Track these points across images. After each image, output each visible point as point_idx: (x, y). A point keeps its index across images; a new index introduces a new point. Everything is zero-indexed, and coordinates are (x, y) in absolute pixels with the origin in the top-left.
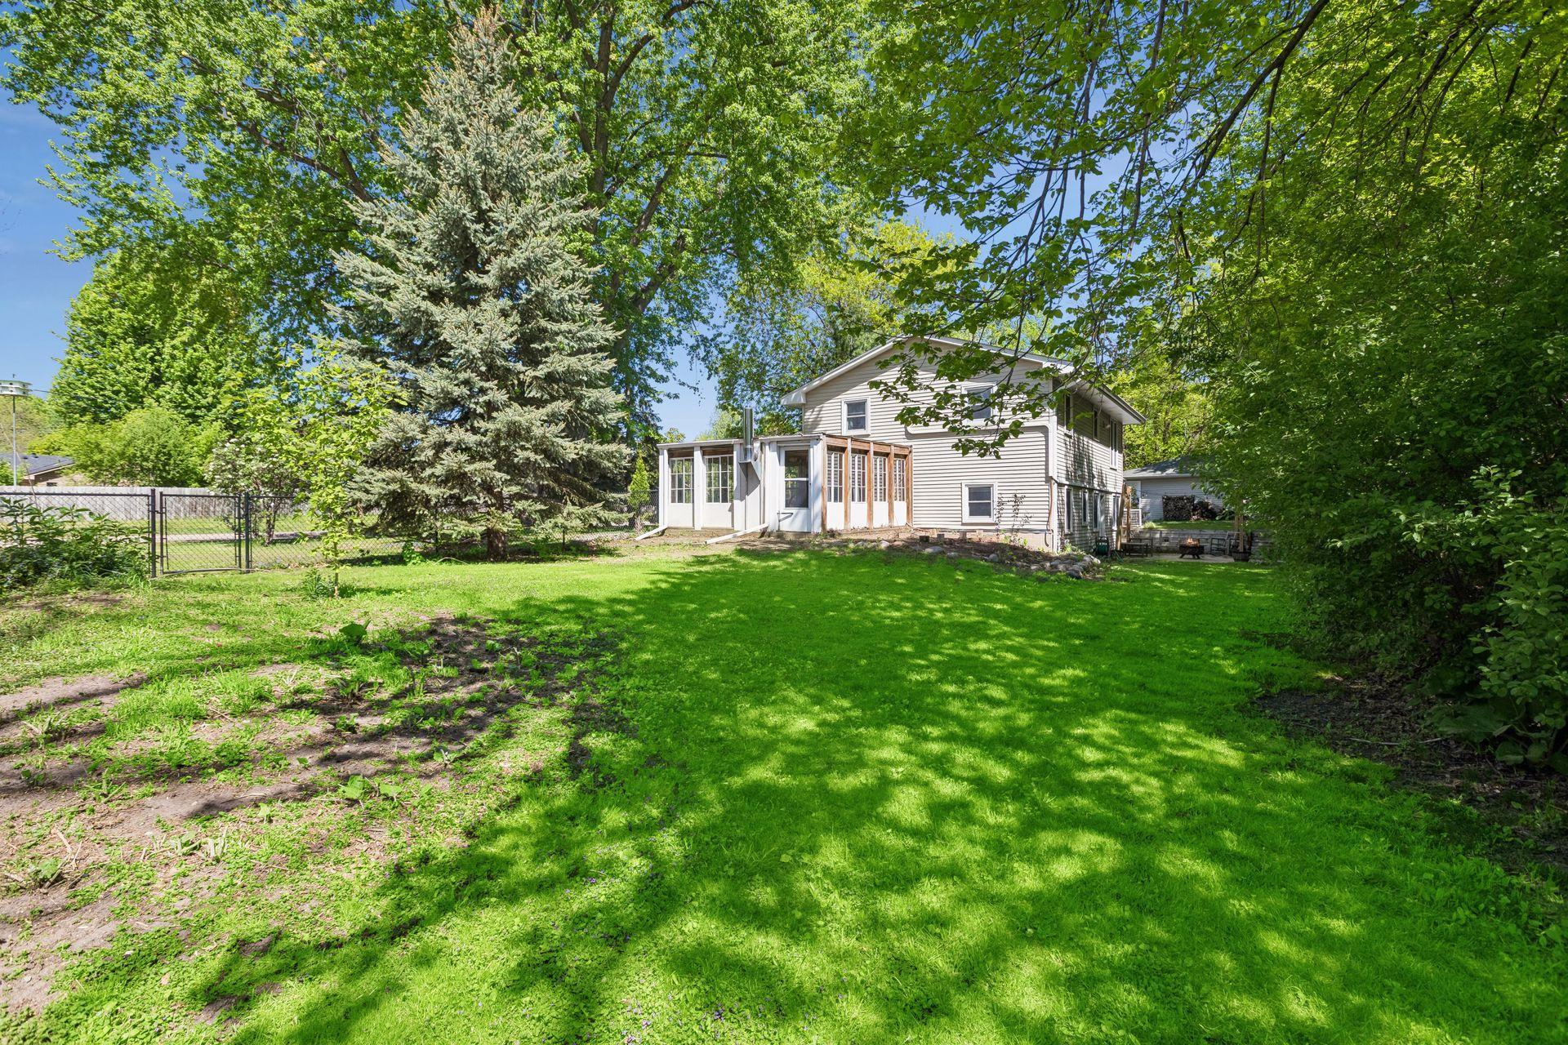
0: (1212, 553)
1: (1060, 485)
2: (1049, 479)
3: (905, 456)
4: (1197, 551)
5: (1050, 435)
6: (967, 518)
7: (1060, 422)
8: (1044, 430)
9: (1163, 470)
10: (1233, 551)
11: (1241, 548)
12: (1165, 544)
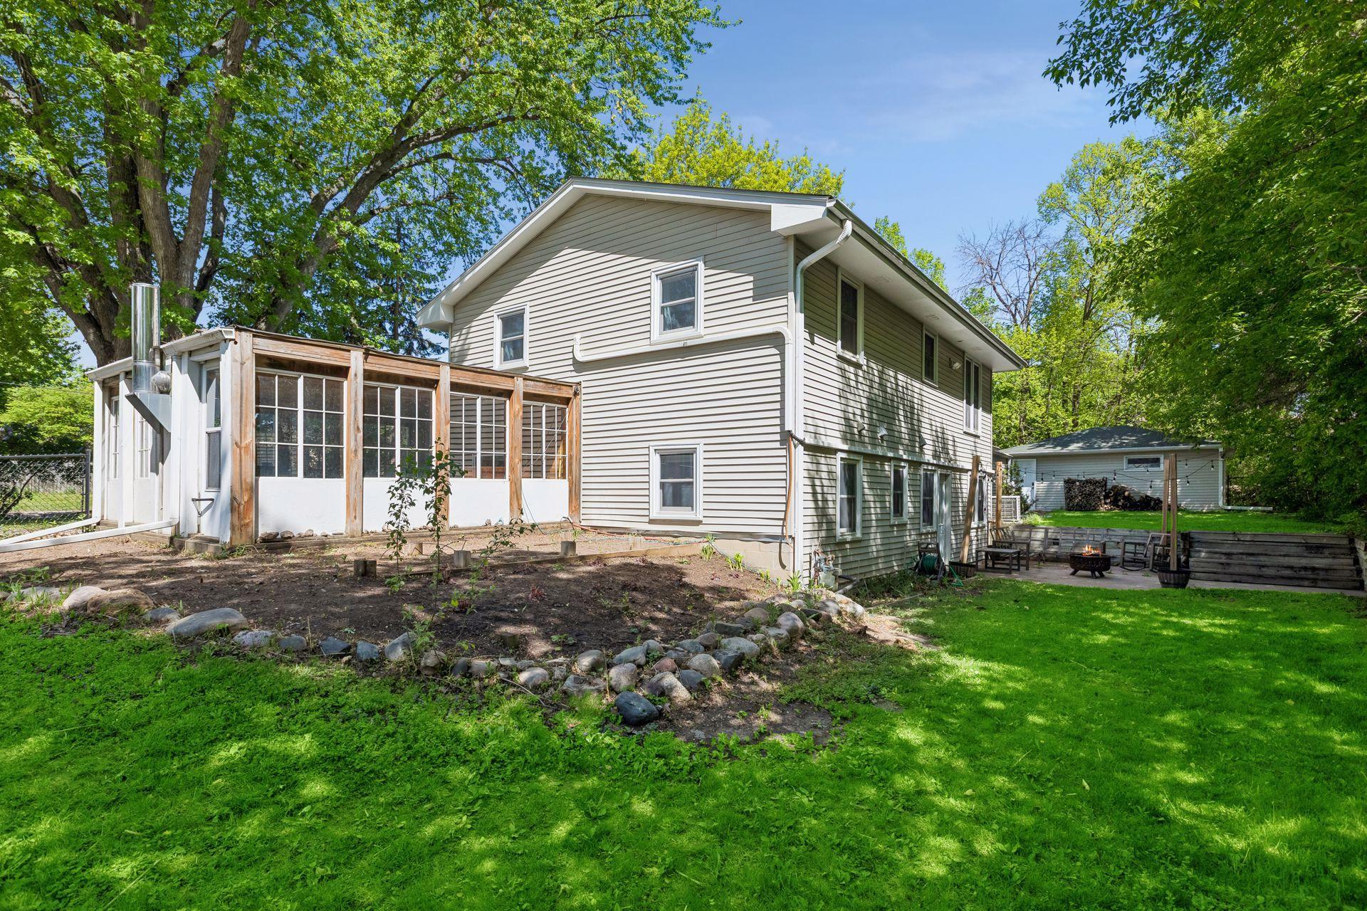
0: (1126, 564)
1: (816, 450)
2: (787, 437)
3: (567, 401)
4: (1098, 565)
5: (789, 350)
6: (657, 511)
7: (813, 327)
8: (776, 340)
9: (1065, 445)
10: (1160, 566)
11: (1172, 560)
12: (1053, 549)
